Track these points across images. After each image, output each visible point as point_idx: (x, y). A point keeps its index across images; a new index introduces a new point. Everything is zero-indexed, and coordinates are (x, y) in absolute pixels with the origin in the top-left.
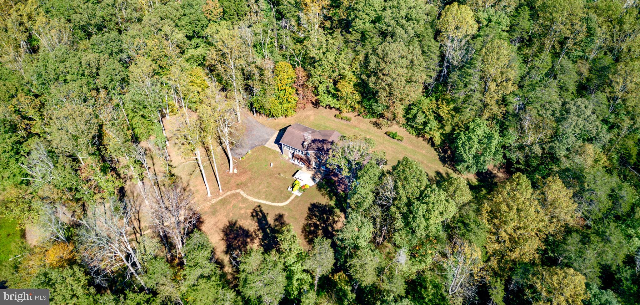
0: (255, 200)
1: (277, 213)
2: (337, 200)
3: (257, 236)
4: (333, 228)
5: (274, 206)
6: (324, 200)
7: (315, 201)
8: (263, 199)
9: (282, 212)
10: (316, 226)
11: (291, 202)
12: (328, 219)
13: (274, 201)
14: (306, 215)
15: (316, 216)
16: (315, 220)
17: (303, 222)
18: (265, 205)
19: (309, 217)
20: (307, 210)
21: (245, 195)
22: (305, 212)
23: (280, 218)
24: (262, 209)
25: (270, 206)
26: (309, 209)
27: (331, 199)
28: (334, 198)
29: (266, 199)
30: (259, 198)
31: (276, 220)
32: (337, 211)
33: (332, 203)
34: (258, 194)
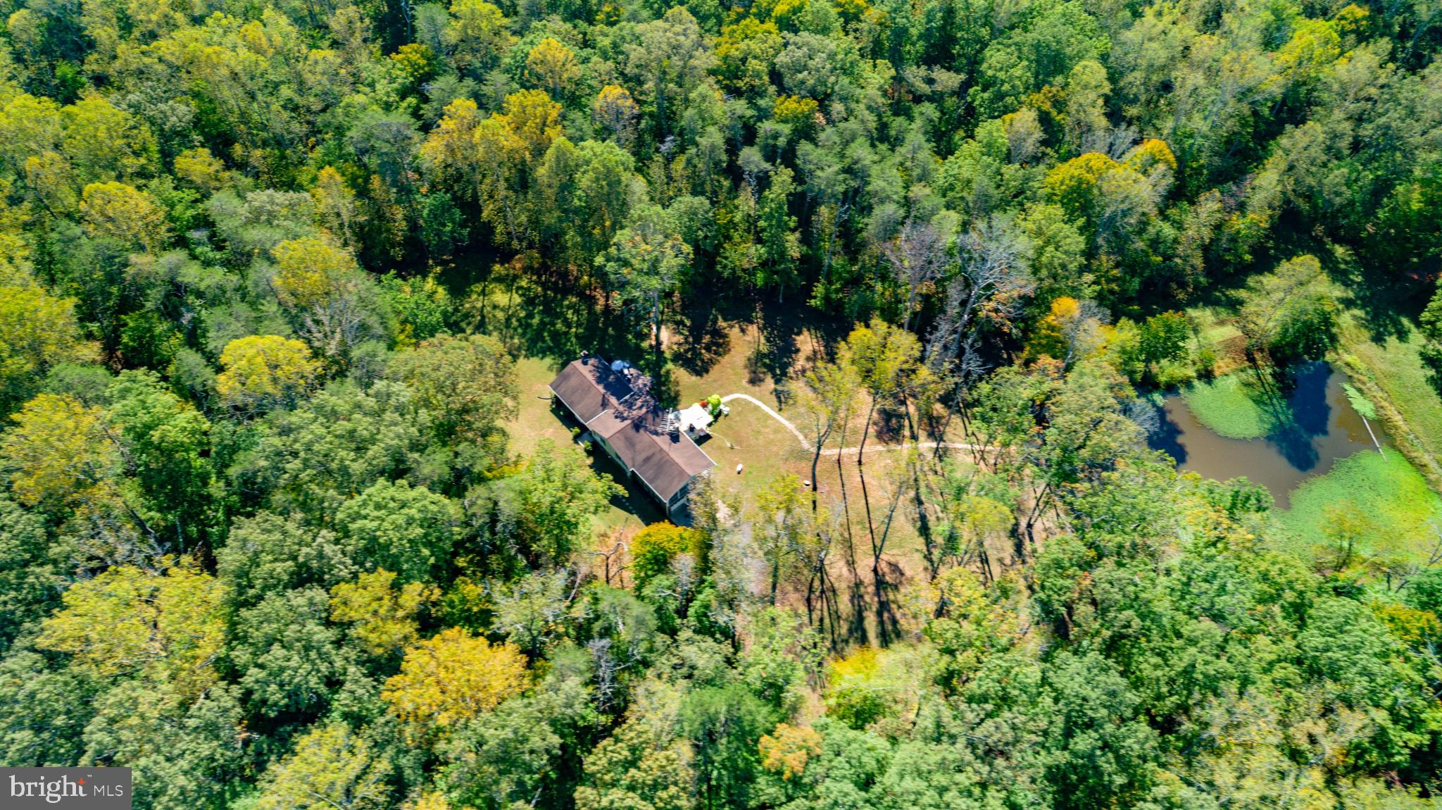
0: (786, 423)
1: (757, 388)
2: (661, 368)
3: (796, 372)
4: (686, 338)
5: (758, 399)
6: (680, 375)
7: (694, 379)
8: (773, 419)
9: (749, 386)
10: (708, 349)
11: (731, 392)
12: (686, 351)
13: (757, 408)
14: (716, 367)
15: (702, 361)
16: (706, 356)
17: (725, 360)
18: (772, 408)
19: (712, 362)
20: (711, 372)
21: (801, 437)
22: (715, 371)
23: (755, 381)
24: (776, 404)
25: (765, 403)
26: (707, 371)
27: (668, 372)
28: (663, 371)
29: (769, 417)
30: (778, 422)
31: (762, 380)
32: (668, 355)
33: (670, 366)
34: (779, 429)
